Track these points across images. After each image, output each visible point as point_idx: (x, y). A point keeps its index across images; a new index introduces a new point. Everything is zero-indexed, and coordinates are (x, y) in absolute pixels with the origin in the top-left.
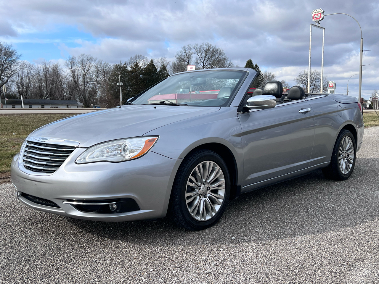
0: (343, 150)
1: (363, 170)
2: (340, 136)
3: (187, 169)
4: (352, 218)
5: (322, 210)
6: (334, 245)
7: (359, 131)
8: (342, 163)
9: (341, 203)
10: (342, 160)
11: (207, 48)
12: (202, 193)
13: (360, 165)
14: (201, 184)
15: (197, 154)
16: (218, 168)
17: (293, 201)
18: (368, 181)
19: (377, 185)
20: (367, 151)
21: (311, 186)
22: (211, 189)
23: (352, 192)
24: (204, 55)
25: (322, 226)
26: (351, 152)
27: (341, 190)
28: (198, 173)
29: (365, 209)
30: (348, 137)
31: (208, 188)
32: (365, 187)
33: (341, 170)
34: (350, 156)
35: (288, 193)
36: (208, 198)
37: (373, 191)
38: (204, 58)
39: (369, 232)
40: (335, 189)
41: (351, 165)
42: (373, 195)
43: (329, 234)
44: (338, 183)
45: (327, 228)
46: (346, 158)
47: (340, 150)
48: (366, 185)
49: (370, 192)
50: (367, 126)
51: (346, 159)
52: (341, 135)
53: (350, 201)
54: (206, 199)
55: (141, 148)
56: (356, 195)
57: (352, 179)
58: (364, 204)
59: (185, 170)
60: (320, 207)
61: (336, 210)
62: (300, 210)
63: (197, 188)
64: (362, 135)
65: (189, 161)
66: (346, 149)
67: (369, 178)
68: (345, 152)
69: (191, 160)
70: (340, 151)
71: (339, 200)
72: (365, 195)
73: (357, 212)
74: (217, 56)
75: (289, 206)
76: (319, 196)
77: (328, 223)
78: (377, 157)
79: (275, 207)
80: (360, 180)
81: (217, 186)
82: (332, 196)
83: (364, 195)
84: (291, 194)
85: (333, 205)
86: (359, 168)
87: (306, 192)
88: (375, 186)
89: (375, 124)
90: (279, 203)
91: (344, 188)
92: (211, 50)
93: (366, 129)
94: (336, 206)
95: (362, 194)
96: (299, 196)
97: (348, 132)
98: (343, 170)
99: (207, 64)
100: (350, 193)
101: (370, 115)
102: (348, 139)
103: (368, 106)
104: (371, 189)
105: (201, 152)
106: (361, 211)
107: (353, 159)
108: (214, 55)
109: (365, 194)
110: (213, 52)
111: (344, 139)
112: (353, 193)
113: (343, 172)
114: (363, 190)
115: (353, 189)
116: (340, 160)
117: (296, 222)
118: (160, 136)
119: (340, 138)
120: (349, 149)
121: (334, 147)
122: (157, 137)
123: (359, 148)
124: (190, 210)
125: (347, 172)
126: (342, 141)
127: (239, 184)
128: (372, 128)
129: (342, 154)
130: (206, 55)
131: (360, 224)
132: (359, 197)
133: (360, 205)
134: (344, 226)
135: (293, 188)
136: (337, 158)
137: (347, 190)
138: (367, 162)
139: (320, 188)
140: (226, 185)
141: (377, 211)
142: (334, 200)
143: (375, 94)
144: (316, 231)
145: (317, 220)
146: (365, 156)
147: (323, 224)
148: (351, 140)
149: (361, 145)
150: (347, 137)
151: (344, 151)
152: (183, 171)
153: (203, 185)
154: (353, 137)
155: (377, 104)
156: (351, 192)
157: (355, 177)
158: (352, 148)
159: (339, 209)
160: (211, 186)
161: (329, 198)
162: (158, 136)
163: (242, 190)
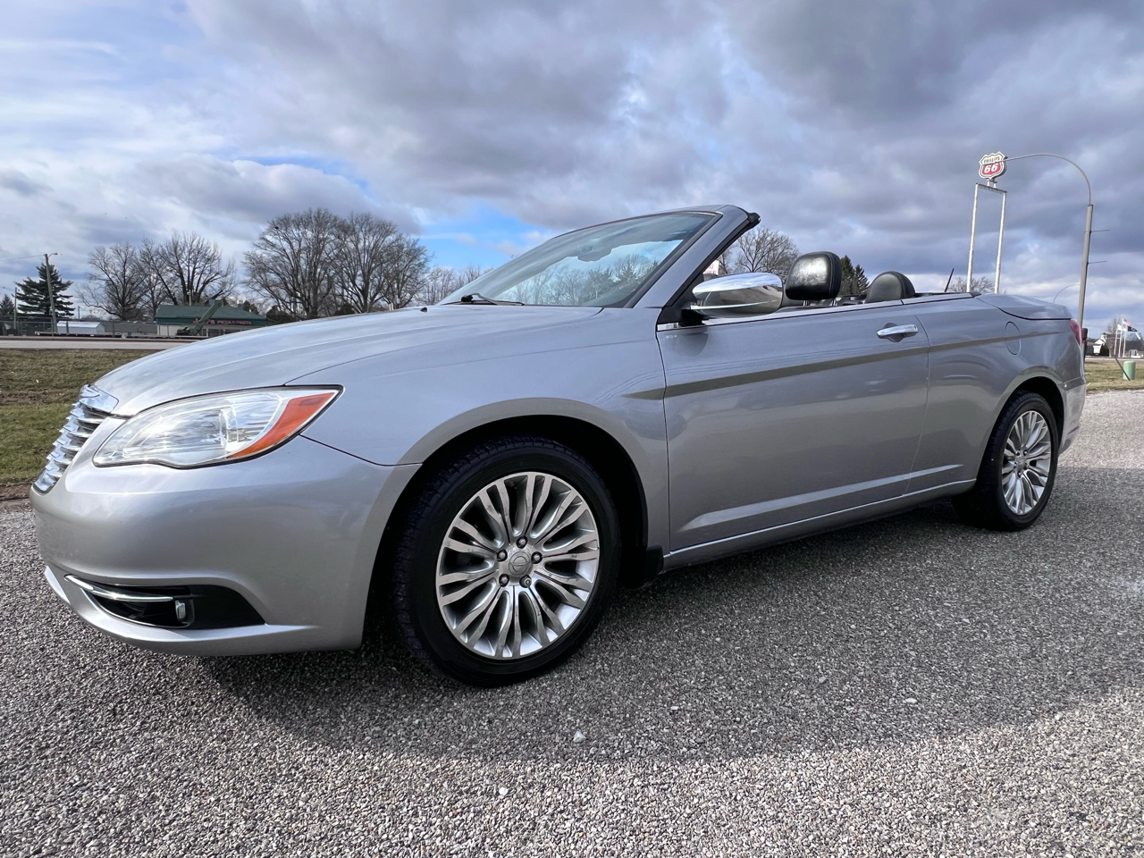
0: (1018, 447)
1: (1076, 502)
2: (1011, 409)
3: (440, 499)
4: (1025, 681)
5: (925, 637)
6: (934, 820)
7: (1069, 397)
8: (1011, 485)
9: (994, 611)
10: (1014, 475)
11: (761, 235)
12: (509, 573)
13: (1068, 486)
14: (505, 545)
15: (487, 451)
16: (572, 494)
17: (844, 592)
18: (1091, 536)
19: (1117, 555)
20: (1092, 449)
21: (915, 545)
22: (544, 561)
23: (1036, 574)
24: (755, 249)
25: (910, 710)
26: (1043, 454)
27: (1003, 564)
28: (491, 510)
29: (1075, 644)
30: (1036, 413)
31: (537, 557)
32: (1081, 557)
33: (1009, 504)
34: (1038, 465)
35: (840, 562)
36: (532, 587)
37: (1107, 573)
38: (754, 255)
39: (1086, 762)
40: (984, 559)
41: (1040, 491)
42: (1106, 588)
43: (926, 752)
44: (995, 539)
45: (924, 720)
46: (1025, 469)
47: (1009, 448)
48: (1085, 551)
49: (1095, 577)
50: (1094, 390)
51: (1025, 472)
52: (1014, 405)
53: (1025, 607)
54: (527, 590)
55: (266, 426)
56: (1050, 585)
57: (1040, 528)
58: (1073, 621)
59: (434, 499)
60: (924, 623)
61: (975, 639)
62: (854, 631)
63: (492, 558)
64: (1077, 408)
65: (453, 473)
66: (1028, 446)
67: (1094, 527)
68: (1025, 455)
69: (461, 470)
70: (1007, 452)
71: (991, 599)
72: (1078, 589)
73: (1046, 657)
74: (780, 251)
75: (825, 610)
76: (931, 581)
77: (933, 695)
78: (1118, 467)
79: (779, 611)
80: (1065, 533)
81: (570, 552)
82: (971, 582)
83: (1074, 589)
84: (848, 566)
85: (967, 621)
86: (1065, 495)
87: (893, 562)
88: (1112, 558)
89: (1115, 385)
90: (800, 596)
91: (1014, 559)
92: (769, 239)
93: (1091, 396)
94: (977, 623)
95: (1067, 582)
96: (869, 576)
97: (1036, 398)
98: (1014, 503)
99: (758, 267)
100: (1030, 576)
101: (1101, 367)
102: (1035, 419)
103: (1097, 350)
104: (1098, 567)
105: (504, 444)
106: (1059, 652)
107: (1047, 475)
108: (775, 249)
109: (1078, 583)
110: (772, 242)
111: (1021, 418)
112: (1040, 577)
113: (1015, 510)
114: (1073, 569)
115: (1042, 564)
116: (1006, 475)
117: (825, 682)
118: (344, 389)
119: (1008, 414)
120: (1038, 446)
121: (991, 440)
122: (336, 392)
123: (1069, 442)
124: (454, 627)
125: (1028, 509)
126: (1016, 424)
127: (652, 542)
128: (1106, 393)
129: (1013, 459)
130: (758, 249)
131: (1052, 712)
132: (1057, 595)
133: (1059, 627)
134: (991, 716)
135: (861, 548)
136: (997, 470)
137: (1020, 567)
138: (1088, 479)
139: (938, 552)
140: (602, 548)
141: (1120, 659)
142: (976, 597)
143: (1115, 327)
144: (880, 731)
145: (897, 678)
146: (1086, 462)
147: (914, 701)
148: (1043, 421)
149: (1073, 437)
150: (1031, 412)
151: (1021, 452)
152: (427, 505)
153: (515, 548)
154: (1052, 413)
155: (1122, 347)
156: (1034, 572)
157: (1051, 521)
158: (1045, 444)
159: (985, 636)
160: (545, 550)
161: (958, 591)
162: (339, 387)
163: (665, 563)
